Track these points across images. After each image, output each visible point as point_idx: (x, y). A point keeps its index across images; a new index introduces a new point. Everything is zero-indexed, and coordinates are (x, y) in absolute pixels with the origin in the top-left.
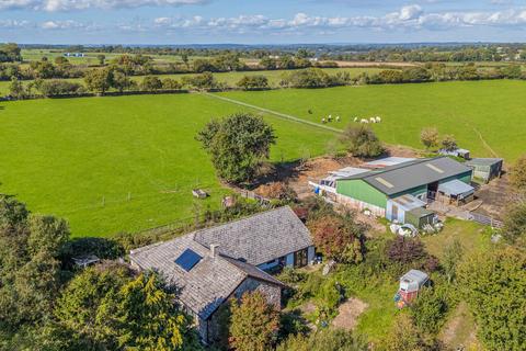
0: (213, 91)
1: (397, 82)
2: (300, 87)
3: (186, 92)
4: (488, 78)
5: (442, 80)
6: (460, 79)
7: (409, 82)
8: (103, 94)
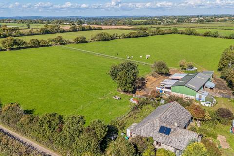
0: (62, 44)
1: (136, 37)
2: (100, 41)
3: (51, 46)
4: (167, 34)
5: (152, 35)
6: (158, 34)
7: (140, 36)
8: (11, 49)
